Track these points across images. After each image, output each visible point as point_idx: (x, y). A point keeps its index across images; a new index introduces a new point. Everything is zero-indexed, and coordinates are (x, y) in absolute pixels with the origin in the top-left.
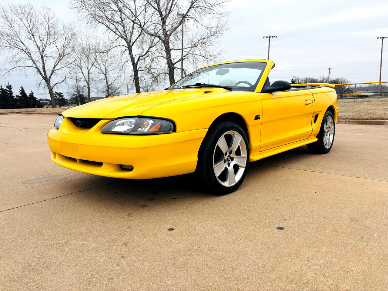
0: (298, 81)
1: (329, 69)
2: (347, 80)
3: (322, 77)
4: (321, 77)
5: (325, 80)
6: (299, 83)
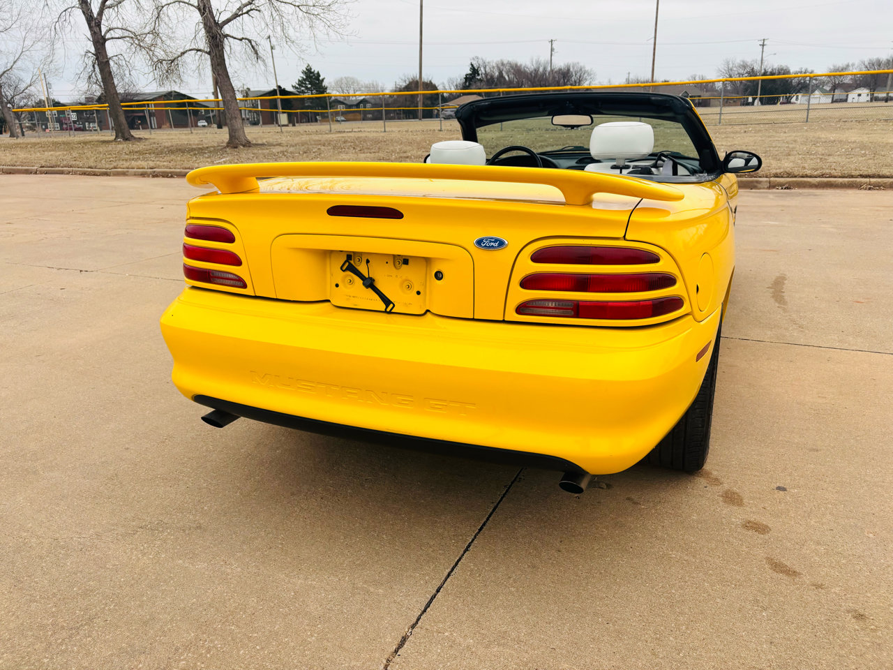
0: (485, 68)
1: (552, 41)
2: (586, 69)
3: (534, 61)
4: (532, 62)
5: (541, 70)
6: (486, 74)
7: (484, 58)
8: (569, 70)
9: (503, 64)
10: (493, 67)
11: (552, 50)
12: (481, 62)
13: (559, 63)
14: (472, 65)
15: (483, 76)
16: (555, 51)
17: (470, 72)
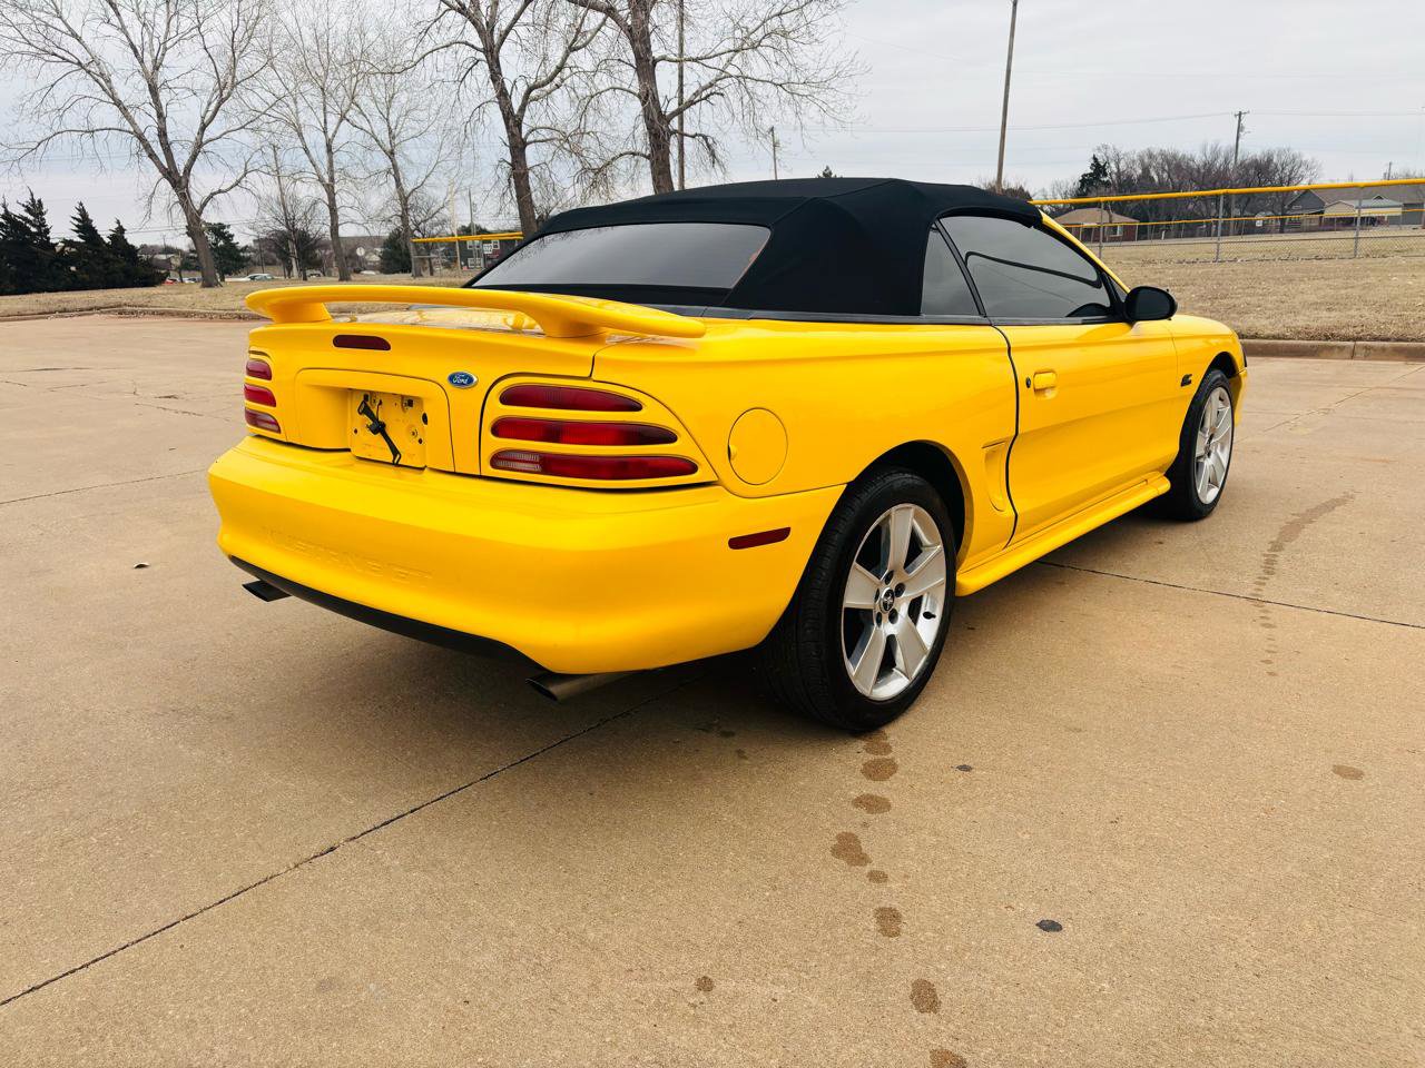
0: (1118, 163)
1: (1240, 114)
2: (1304, 159)
3: (1209, 147)
4: (1205, 149)
5: (1221, 160)
6: (1119, 174)
7: (1117, 147)
8: (1270, 161)
9: (1151, 156)
10: (1134, 161)
11: (1240, 129)
12: (1111, 154)
13: (1253, 149)
14: (1095, 159)
15: (1114, 176)
16: (1246, 130)
17: (1090, 171)
